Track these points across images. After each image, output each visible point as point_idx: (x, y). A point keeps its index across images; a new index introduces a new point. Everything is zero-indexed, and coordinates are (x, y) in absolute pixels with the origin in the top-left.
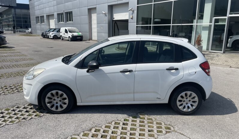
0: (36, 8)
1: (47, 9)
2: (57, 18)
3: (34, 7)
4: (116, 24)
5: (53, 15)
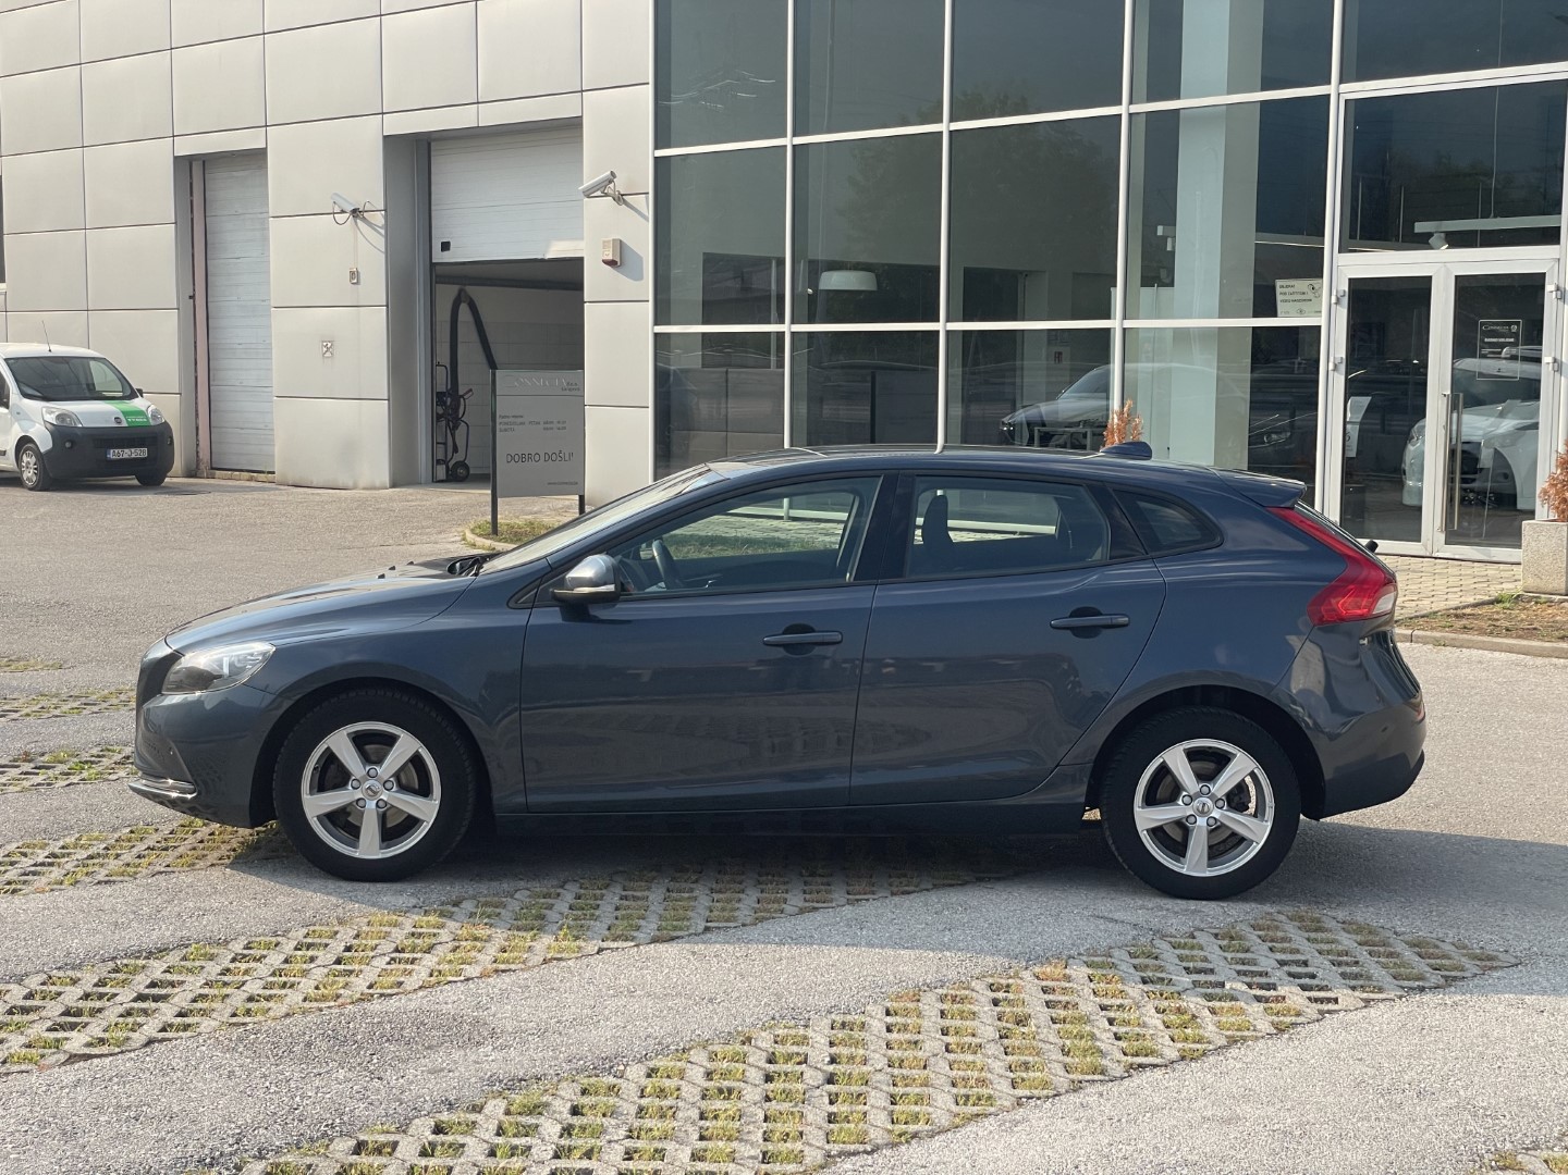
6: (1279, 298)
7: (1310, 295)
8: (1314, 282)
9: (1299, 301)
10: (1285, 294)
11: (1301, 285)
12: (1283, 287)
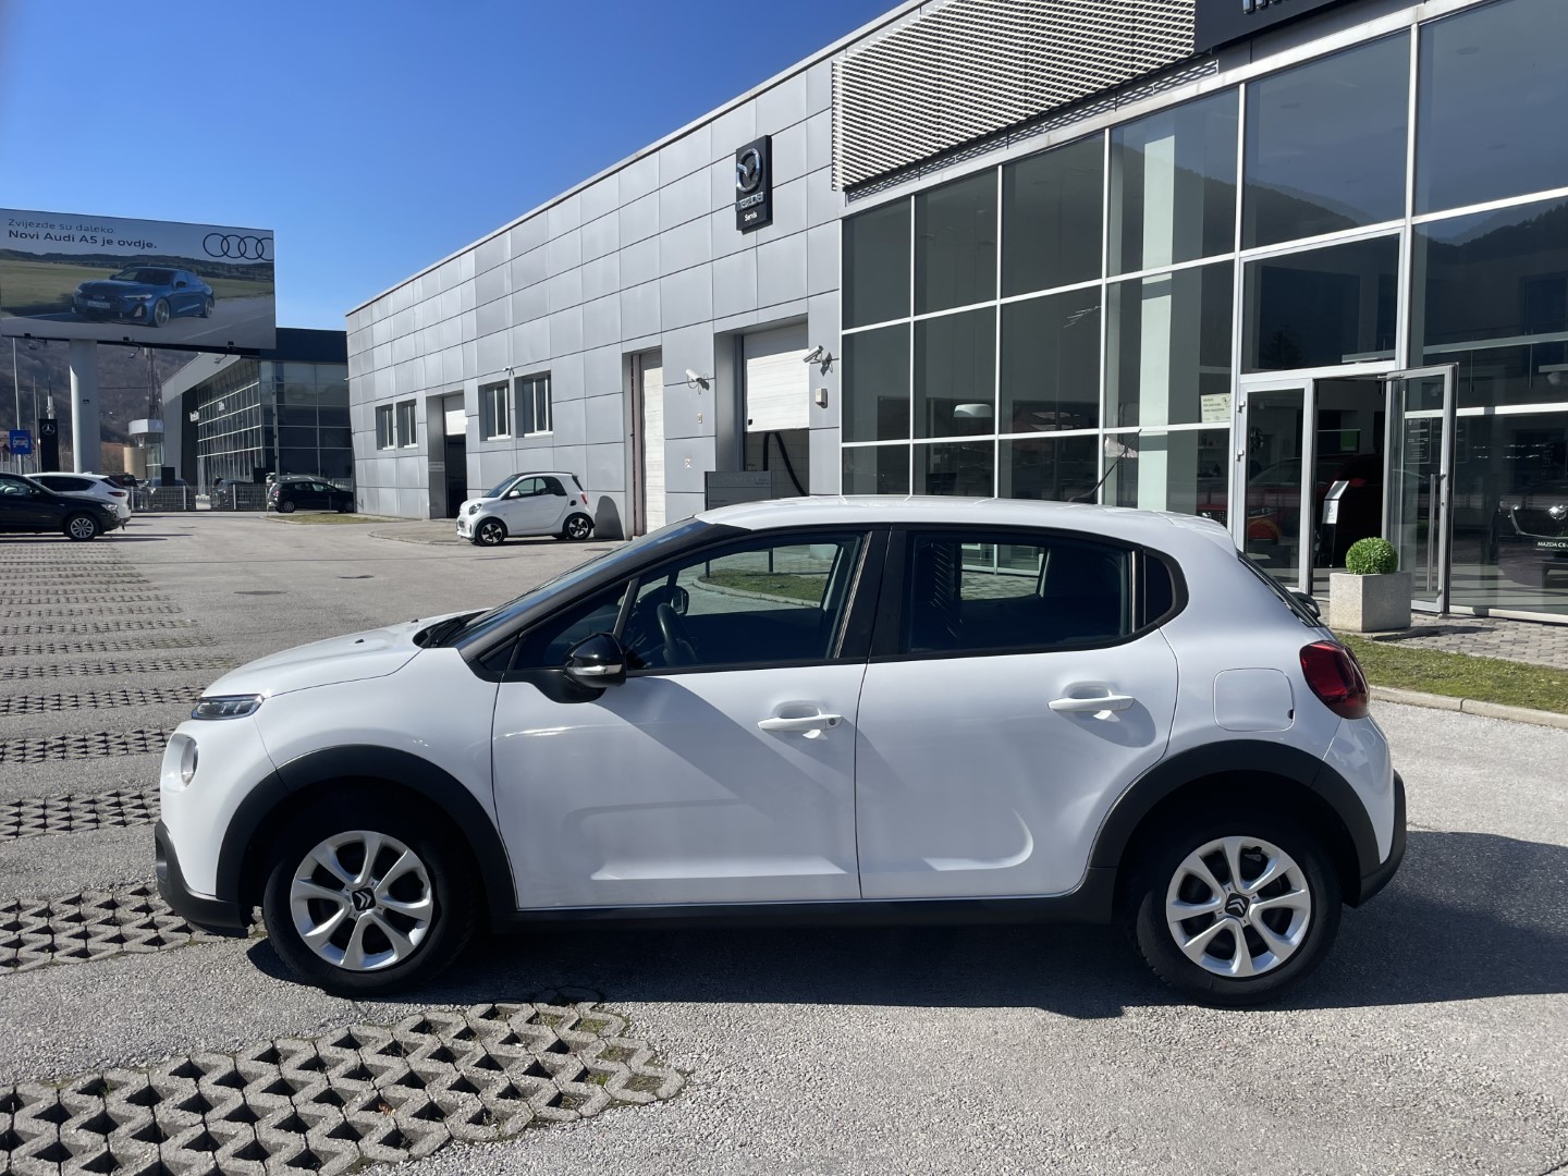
0: (382, 356)
1: (433, 360)
2: (477, 412)
3: (368, 352)
5: (460, 395)
6: (1203, 408)
7: (1223, 405)
8: (1226, 396)
9: (1216, 410)
10: (1207, 405)
11: (1218, 398)
12: (1205, 400)
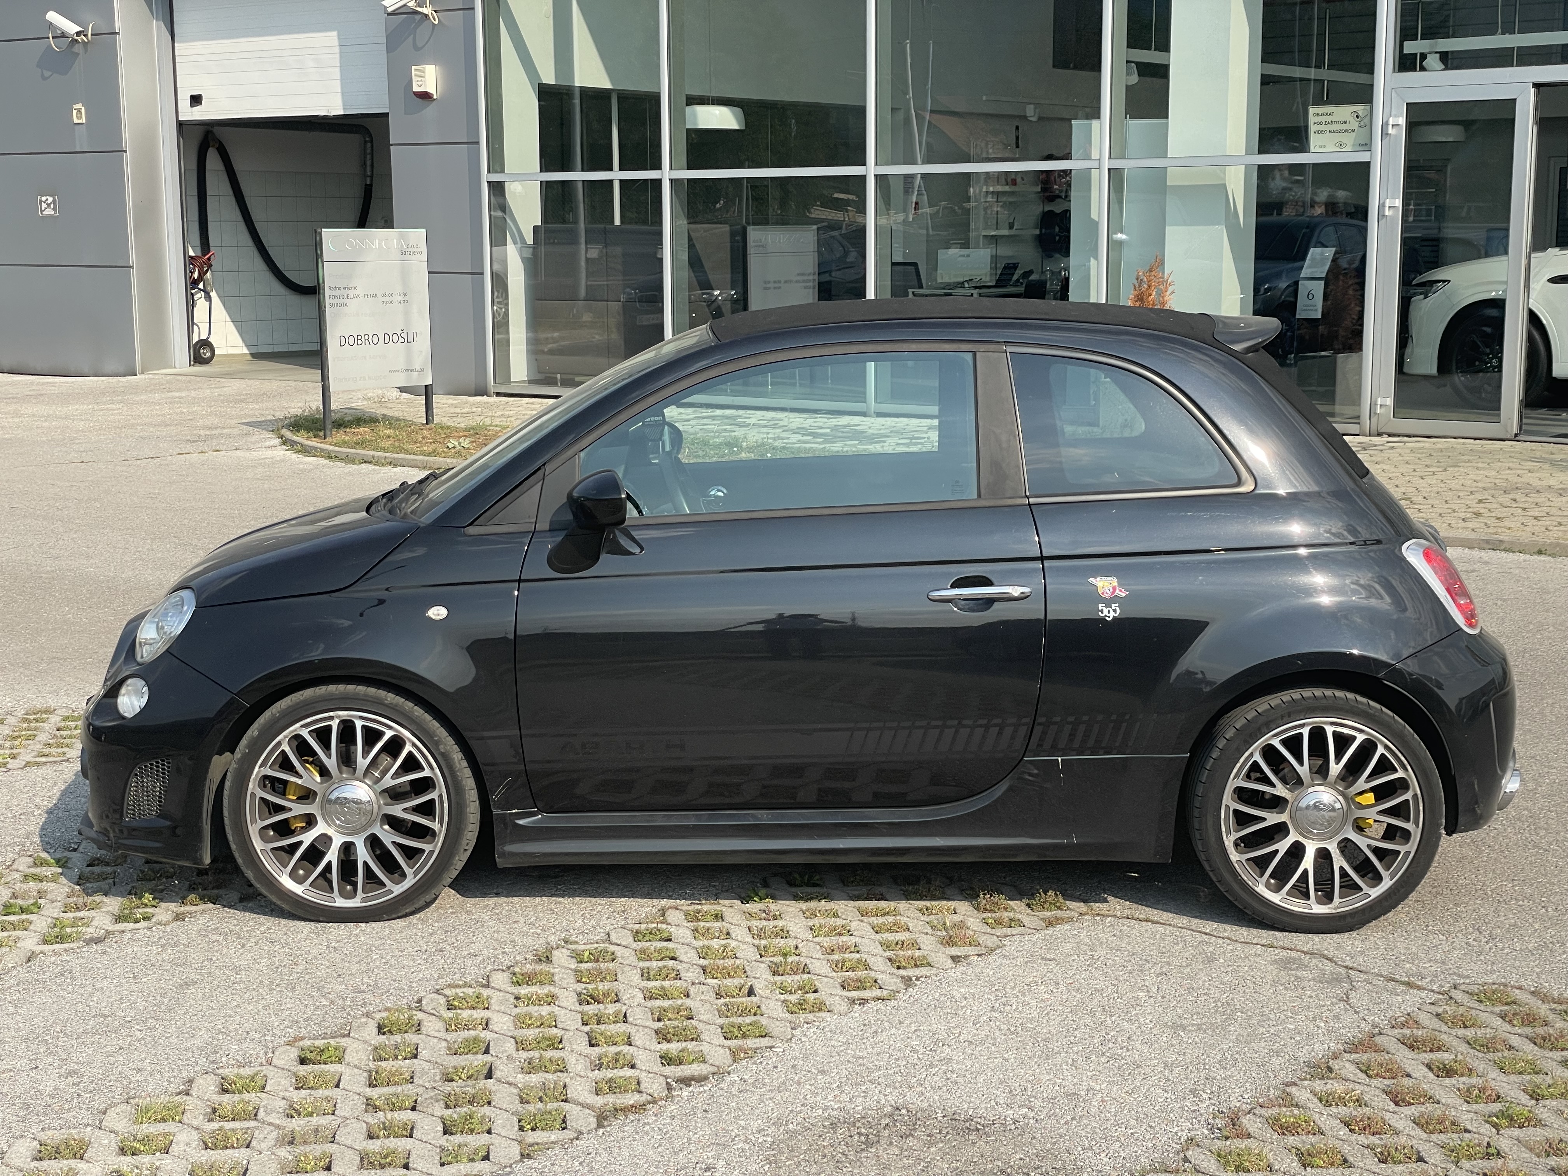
4: (213, 161)
6: (1312, 128)
7: (1354, 124)
8: (1360, 108)
9: (1340, 131)
10: (1320, 123)
11: (1344, 112)
12: (1318, 115)
